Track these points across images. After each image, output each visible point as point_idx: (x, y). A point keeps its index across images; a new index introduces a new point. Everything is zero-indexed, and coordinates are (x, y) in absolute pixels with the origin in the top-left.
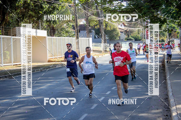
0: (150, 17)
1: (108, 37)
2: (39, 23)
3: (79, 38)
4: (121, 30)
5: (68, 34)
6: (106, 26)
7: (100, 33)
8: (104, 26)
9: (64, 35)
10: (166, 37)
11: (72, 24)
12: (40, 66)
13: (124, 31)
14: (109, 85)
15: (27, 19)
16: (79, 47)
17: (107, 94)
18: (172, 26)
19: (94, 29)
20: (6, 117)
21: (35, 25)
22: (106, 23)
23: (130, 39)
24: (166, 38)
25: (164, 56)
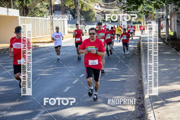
1: (84, 18)
2: (11, 2)
4: (97, 11)
5: (42, 14)
6: (82, 6)
8: (80, 7)
9: (38, 16)
11: (46, 4)
13: (100, 12)
16: (53, 27)
17: (80, 76)
18: (149, 7)
19: (69, 9)
21: (7, 3)
22: (82, 3)
24: (142, 20)
25: (140, 38)
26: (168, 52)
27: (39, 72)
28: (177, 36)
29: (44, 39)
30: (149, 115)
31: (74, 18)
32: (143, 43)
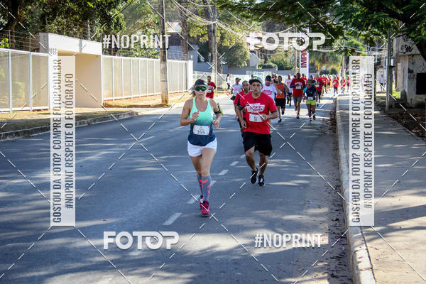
0: (309, 23)
1: (226, 61)
2: (87, 27)
3: (168, 61)
6: (222, 38)
7: (210, 51)
8: (219, 38)
9: (138, 54)
10: (340, 64)
11: (153, 31)
12: (87, 114)
13: (257, 50)
14: (226, 158)
15: (62, 18)
16: (166, 78)
17: (220, 174)
18: (353, 42)
19: (198, 43)
20: (19, 214)
21: (79, 30)
22: (222, 32)
23: (269, 67)
24: (339, 67)
25: (335, 102)
26: (391, 131)
27: (138, 163)
28: (409, 101)
29: (149, 100)
30: (359, 254)
31: (206, 60)
32: (340, 113)
